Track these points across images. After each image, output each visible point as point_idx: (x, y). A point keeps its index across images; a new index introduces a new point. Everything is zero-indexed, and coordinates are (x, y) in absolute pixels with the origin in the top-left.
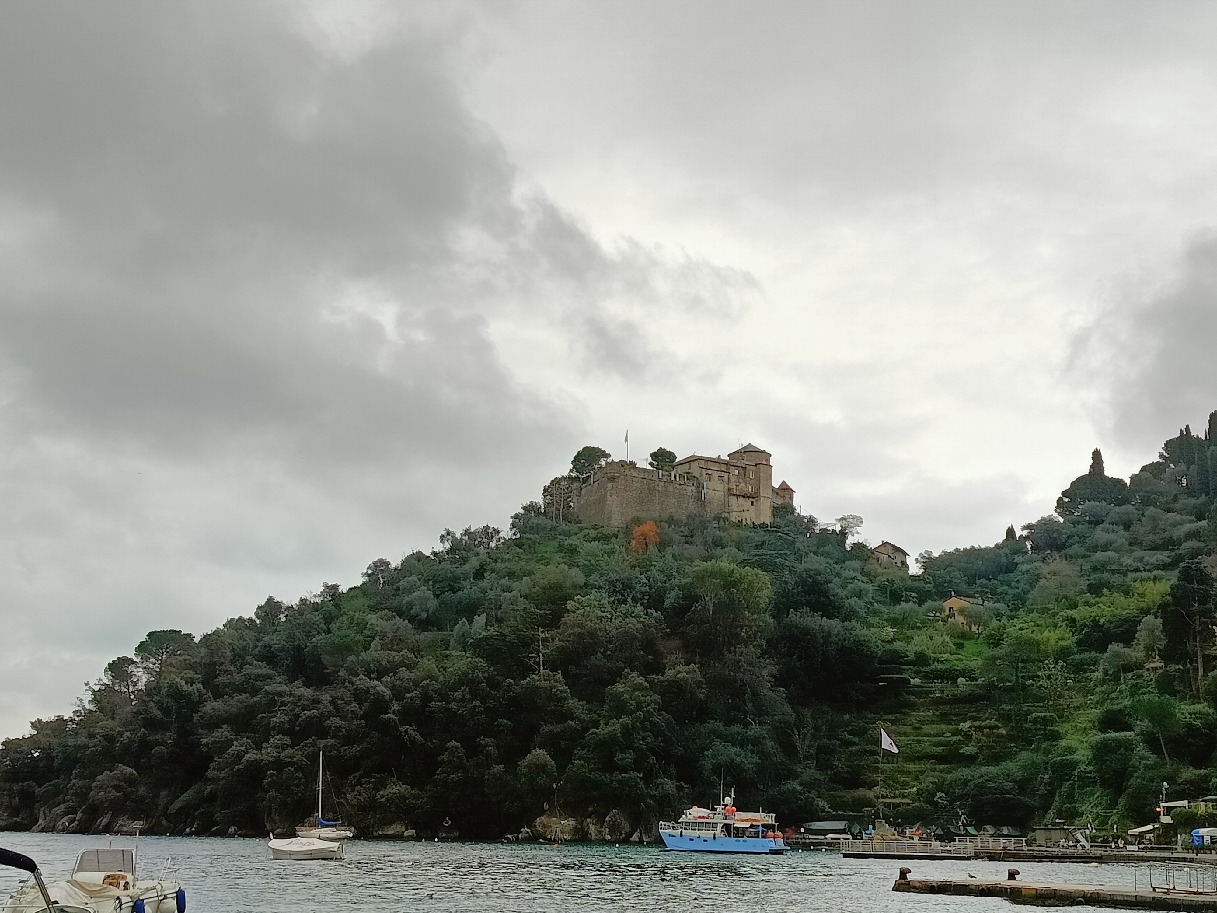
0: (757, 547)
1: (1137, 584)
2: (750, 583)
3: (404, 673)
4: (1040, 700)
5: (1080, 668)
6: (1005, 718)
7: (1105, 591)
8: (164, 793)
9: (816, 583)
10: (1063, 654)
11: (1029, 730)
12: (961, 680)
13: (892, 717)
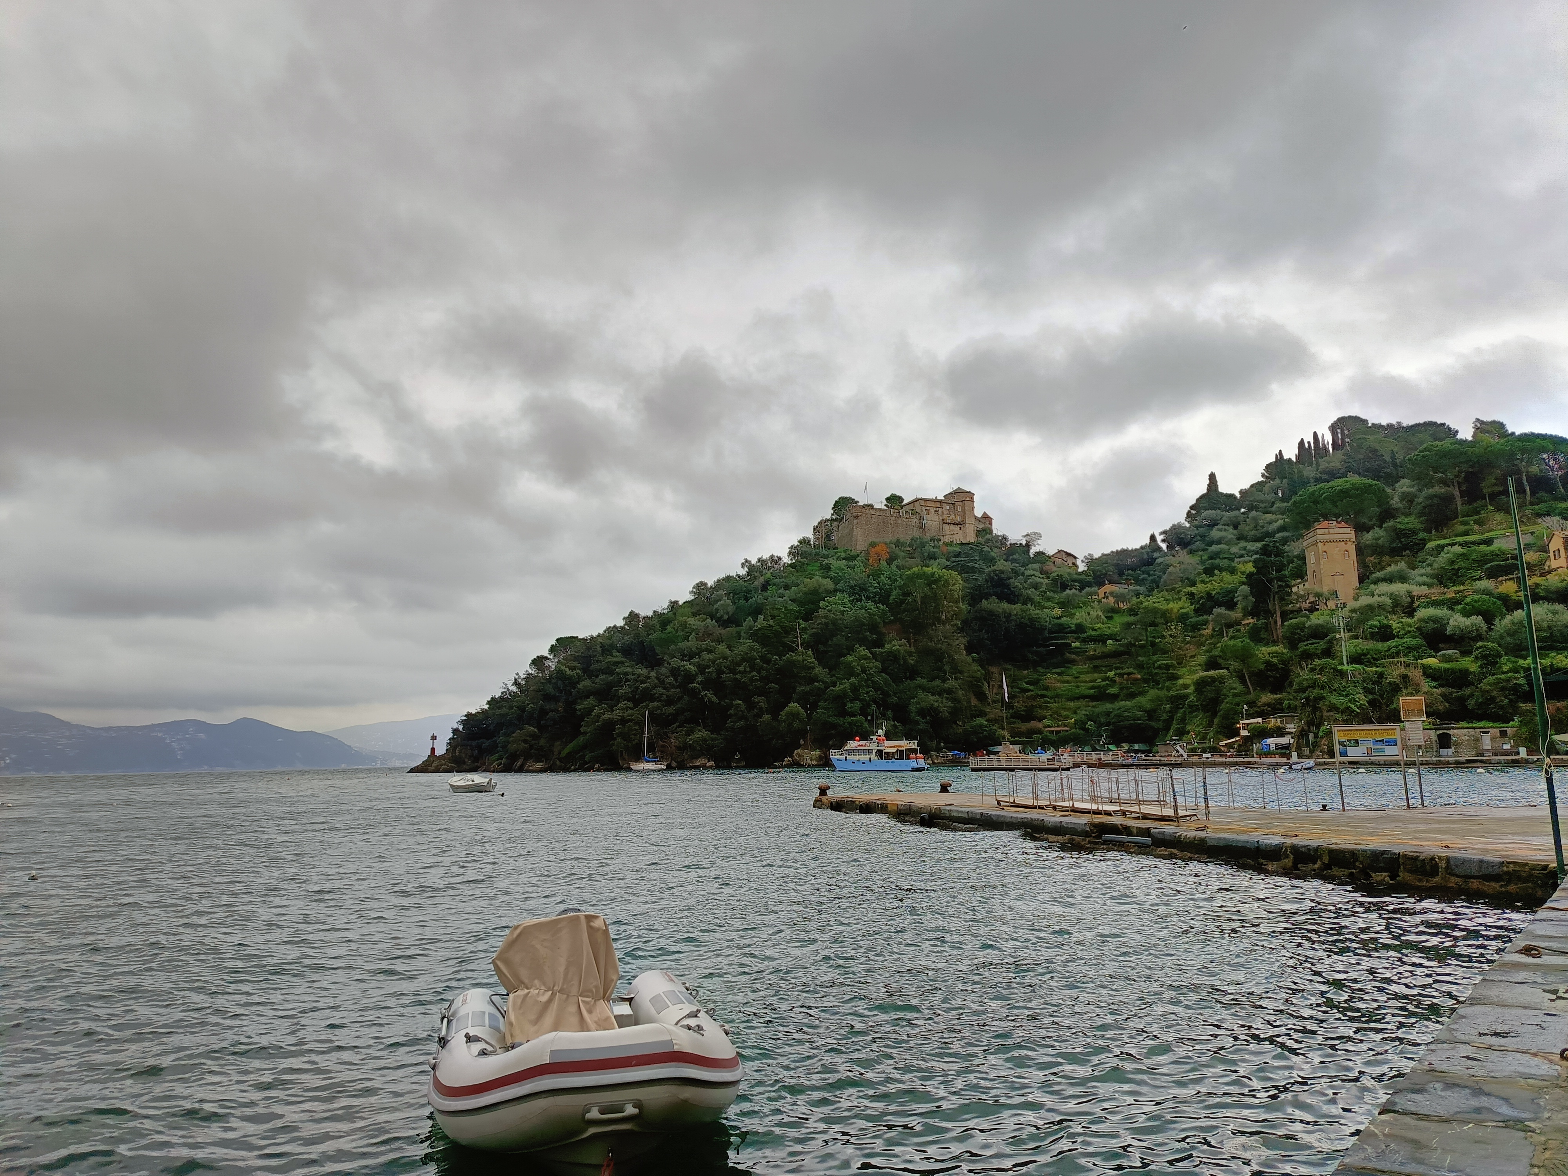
0: (956, 556)
1: (1241, 566)
2: (946, 581)
3: (706, 656)
4: (1165, 652)
5: (1195, 627)
6: (1140, 667)
7: (1216, 572)
8: (558, 743)
9: (1001, 579)
10: (1183, 618)
11: (1156, 674)
12: (1110, 642)
13: (1058, 670)
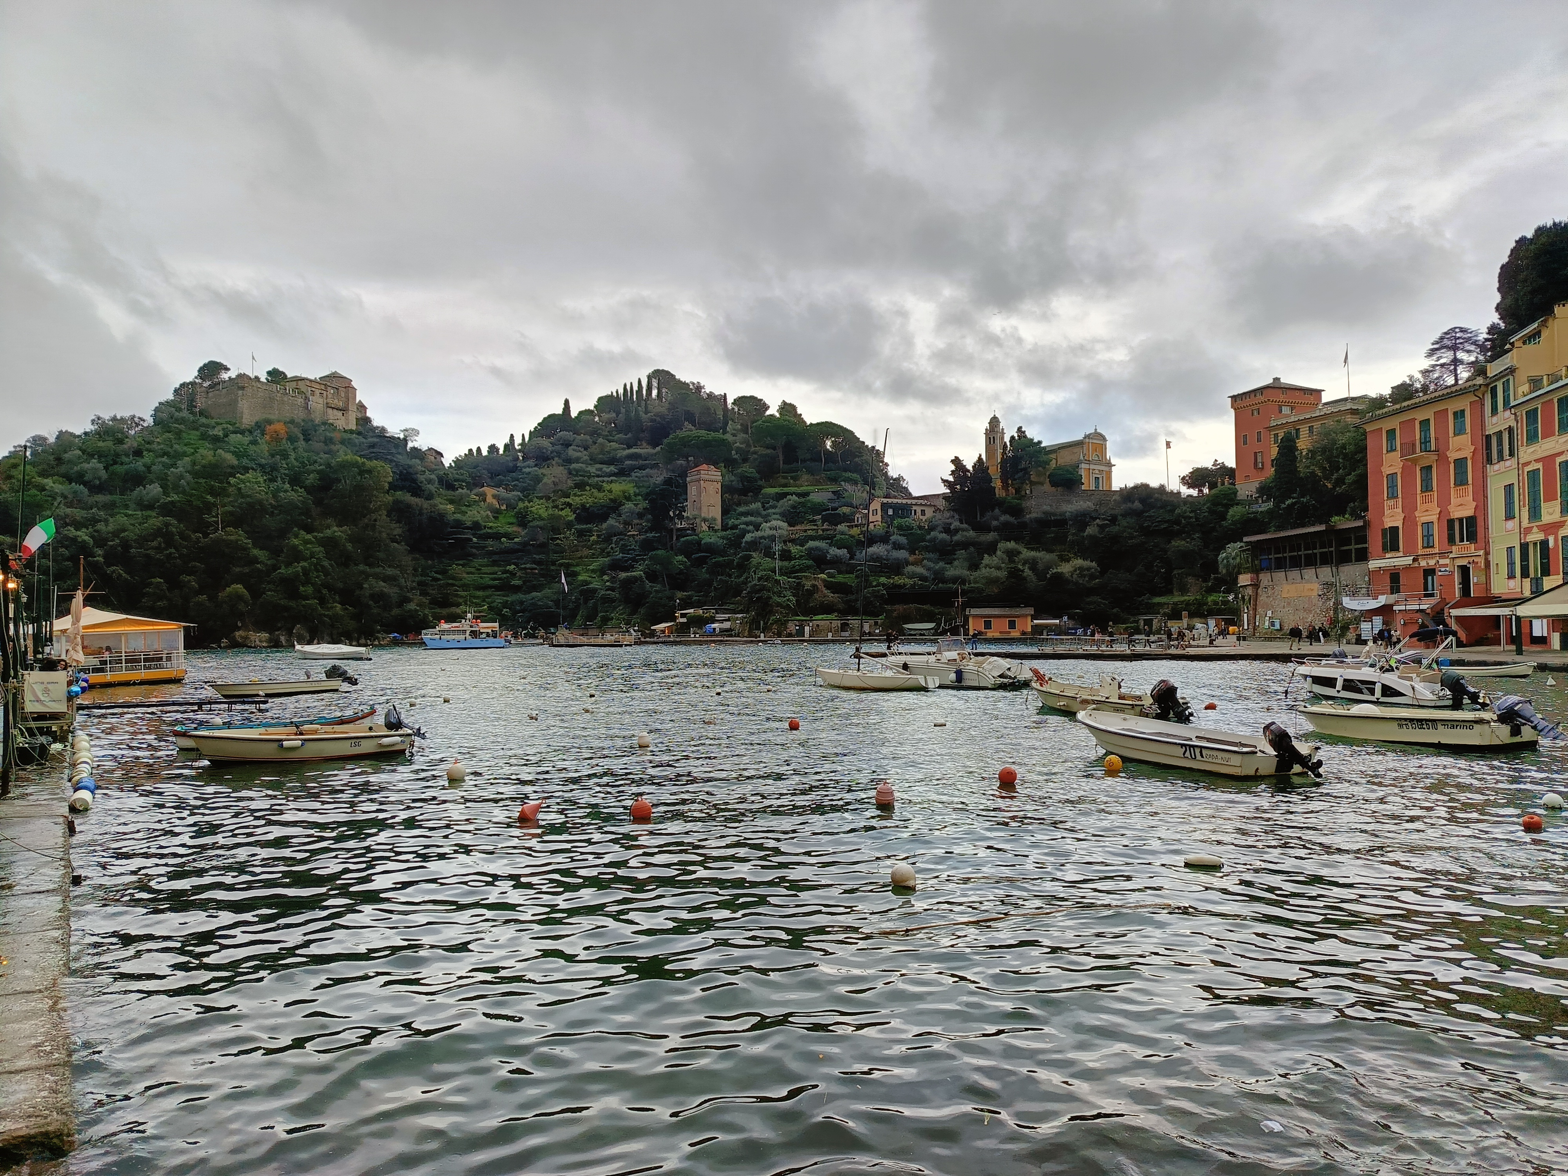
7: (585, 487)
10: (569, 524)
12: (503, 539)
13: (461, 562)
